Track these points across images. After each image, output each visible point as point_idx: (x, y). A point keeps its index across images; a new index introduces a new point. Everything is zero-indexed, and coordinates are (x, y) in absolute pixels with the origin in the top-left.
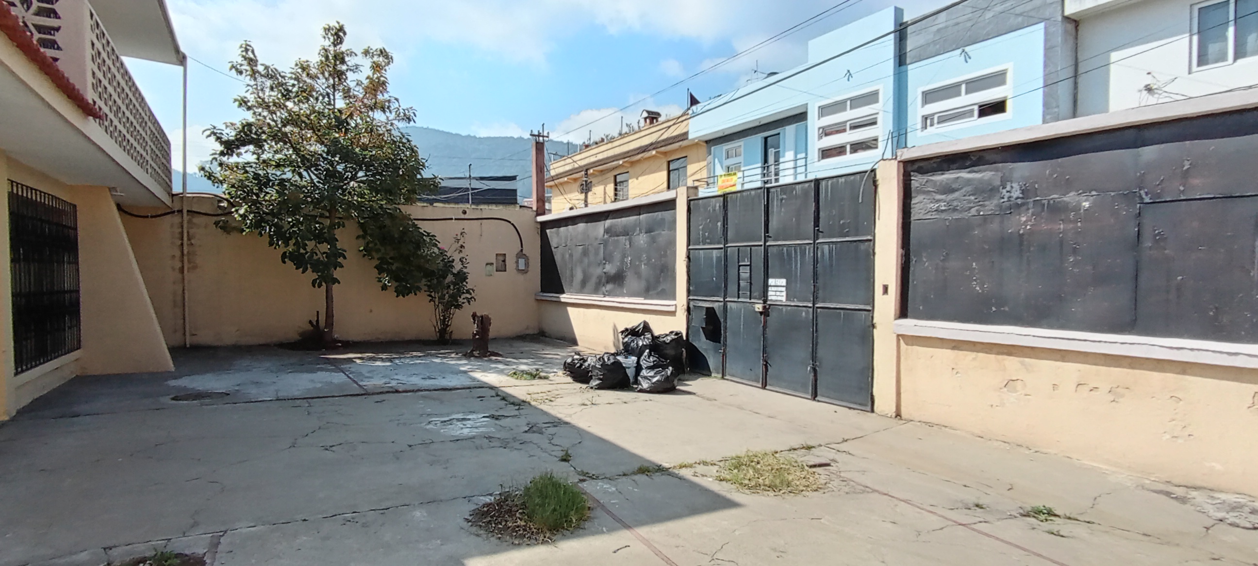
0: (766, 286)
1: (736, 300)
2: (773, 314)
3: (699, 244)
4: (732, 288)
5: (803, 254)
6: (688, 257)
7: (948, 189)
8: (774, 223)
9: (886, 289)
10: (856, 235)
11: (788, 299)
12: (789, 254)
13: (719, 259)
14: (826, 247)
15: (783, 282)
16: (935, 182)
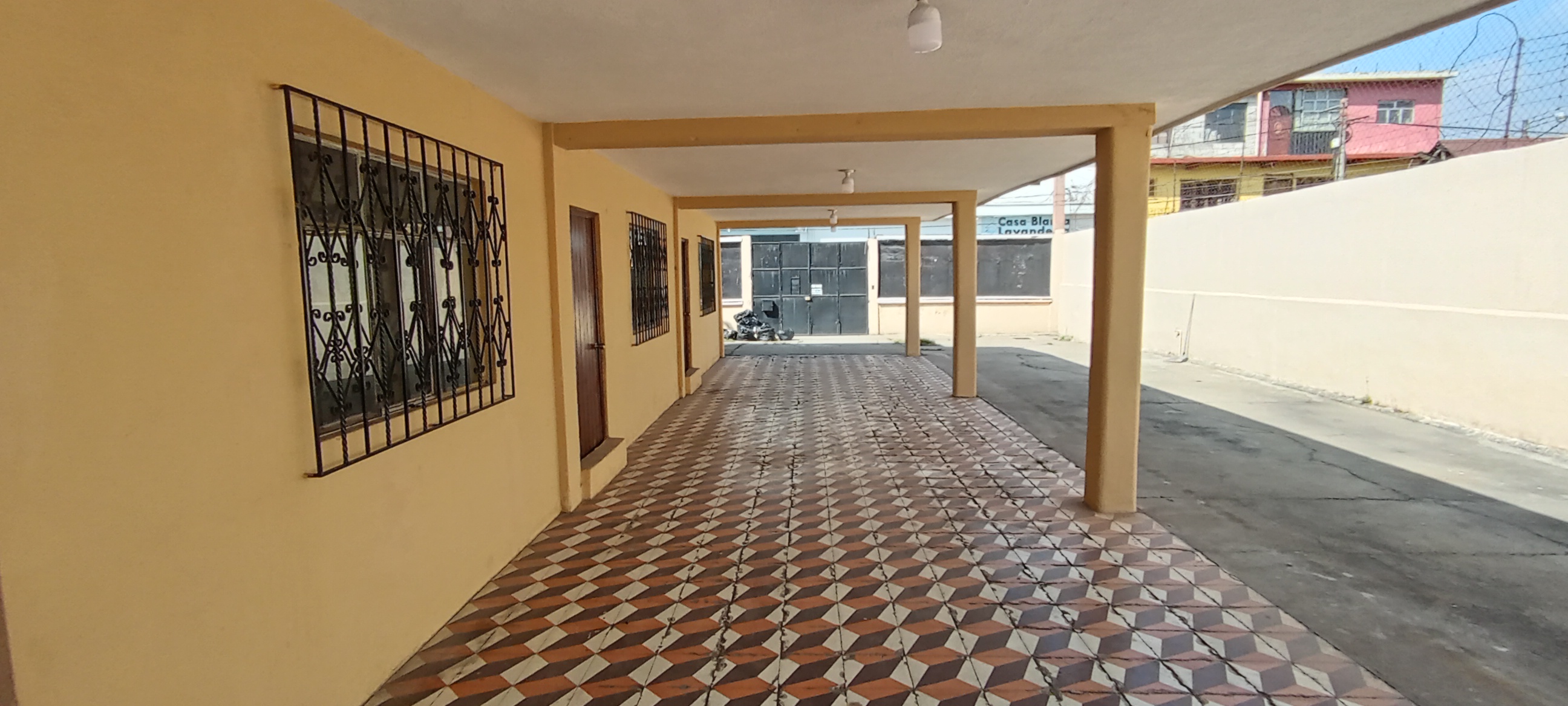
0: (810, 289)
1: (790, 295)
2: (815, 301)
3: (760, 267)
4: (787, 289)
5: (832, 273)
6: (753, 275)
7: (894, 252)
8: (814, 259)
9: (873, 287)
10: (859, 266)
11: (824, 293)
12: (824, 275)
13: (776, 276)
14: (844, 272)
15: (820, 286)
16: (889, 249)
